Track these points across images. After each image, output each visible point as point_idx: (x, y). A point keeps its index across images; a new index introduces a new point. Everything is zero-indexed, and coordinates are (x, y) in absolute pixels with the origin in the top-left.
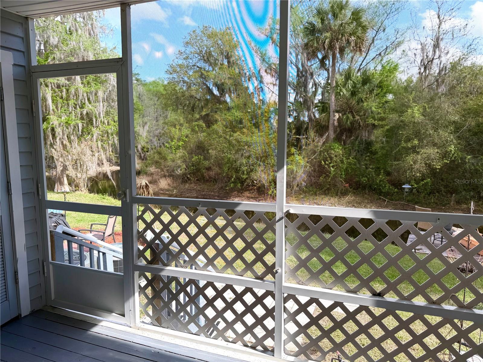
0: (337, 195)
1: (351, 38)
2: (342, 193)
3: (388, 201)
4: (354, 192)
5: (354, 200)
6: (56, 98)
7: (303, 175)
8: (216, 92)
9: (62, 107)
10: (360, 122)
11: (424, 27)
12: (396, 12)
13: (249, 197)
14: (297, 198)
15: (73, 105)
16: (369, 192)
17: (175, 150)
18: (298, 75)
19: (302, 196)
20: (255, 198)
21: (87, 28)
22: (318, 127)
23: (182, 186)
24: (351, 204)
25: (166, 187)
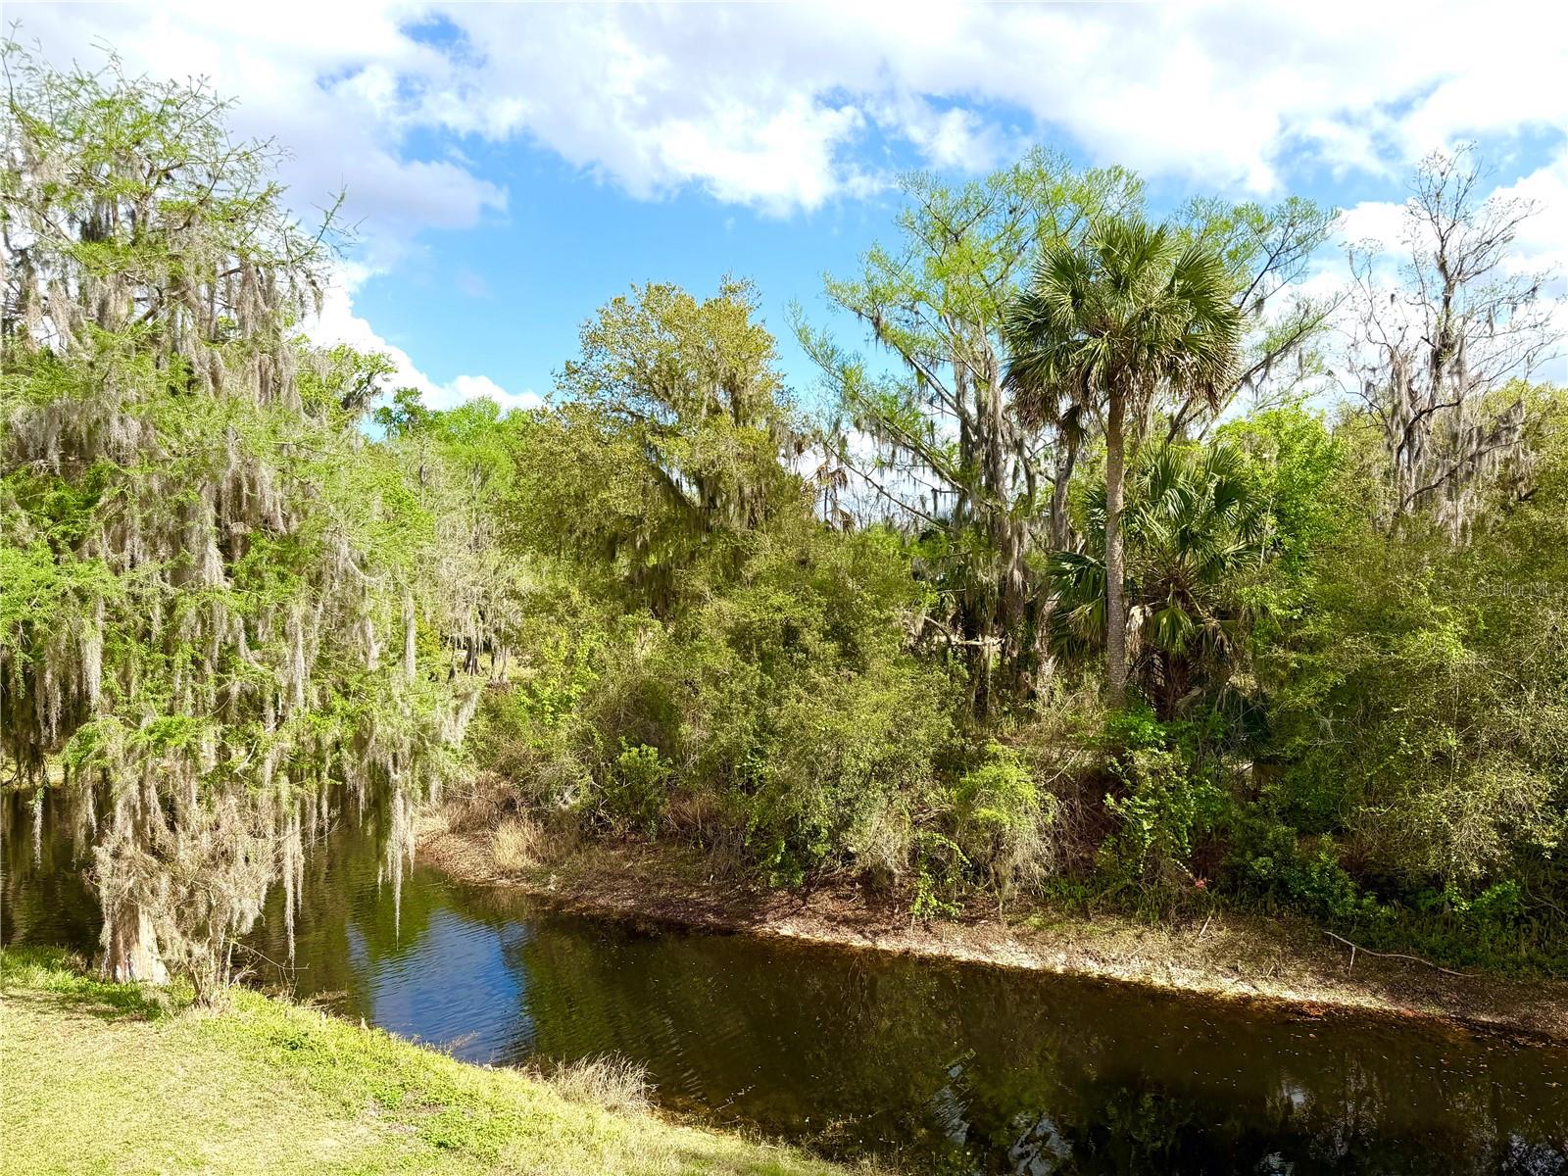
0: (1164, 917)
1: (1184, 359)
2: (1180, 911)
3: (1358, 954)
4: (1225, 905)
5: (1231, 944)
6: (125, 641)
7: (1036, 841)
8: (690, 491)
9: (144, 674)
10: (1222, 641)
11: (1393, 296)
12: (1299, 250)
13: (834, 919)
14: (1014, 929)
15: (190, 666)
16: (1279, 907)
17: (552, 713)
18: (965, 437)
19: (1035, 920)
20: (857, 921)
21: (257, 363)
22: (1065, 641)
23: (580, 860)
24: (1224, 962)
25: (523, 862)
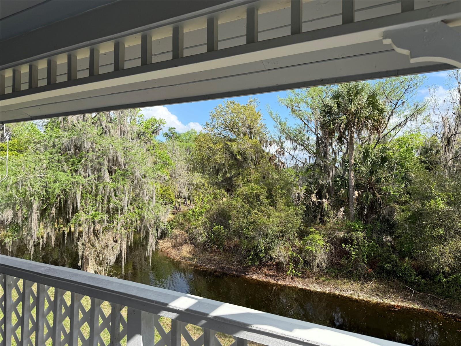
0: (359, 280)
1: (368, 122)
2: (364, 278)
3: (415, 293)
4: (378, 277)
5: (378, 288)
6: (86, 194)
7: (323, 257)
9: (90, 202)
10: (380, 202)
11: (444, 100)
12: (414, 88)
13: (267, 275)
14: (317, 281)
15: (100, 200)
16: (394, 278)
17: (198, 216)
18: (317, 141)
19: (323, 278)
20: (273, 276)
22: (338, 201)
23: (202, 256)
24: (375, 293)
